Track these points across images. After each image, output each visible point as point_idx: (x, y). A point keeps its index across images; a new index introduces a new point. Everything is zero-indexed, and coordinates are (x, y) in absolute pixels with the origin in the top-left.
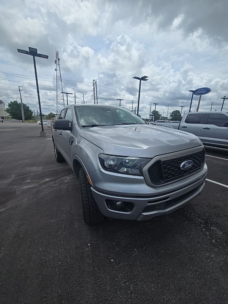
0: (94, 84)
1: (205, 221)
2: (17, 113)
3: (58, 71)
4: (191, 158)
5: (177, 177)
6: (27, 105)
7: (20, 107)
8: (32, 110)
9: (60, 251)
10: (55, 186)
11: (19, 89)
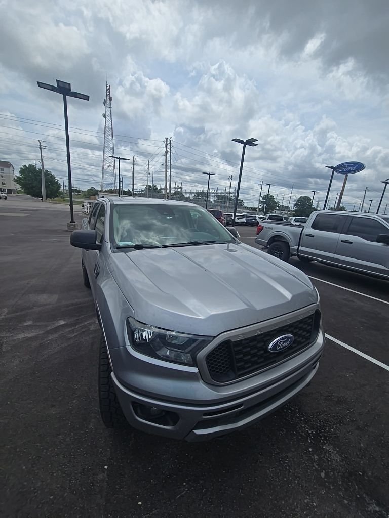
0: (167, 144)
1: (316, 432)
2: (34, 185)
3: (108, 118)
4: (290, 330)
5: (262, 364)
6: (52, 173)
7: (39, 175)
8: (59, 182)
9: (55, 474)
10: (72, 338)
11: (40, 146)
